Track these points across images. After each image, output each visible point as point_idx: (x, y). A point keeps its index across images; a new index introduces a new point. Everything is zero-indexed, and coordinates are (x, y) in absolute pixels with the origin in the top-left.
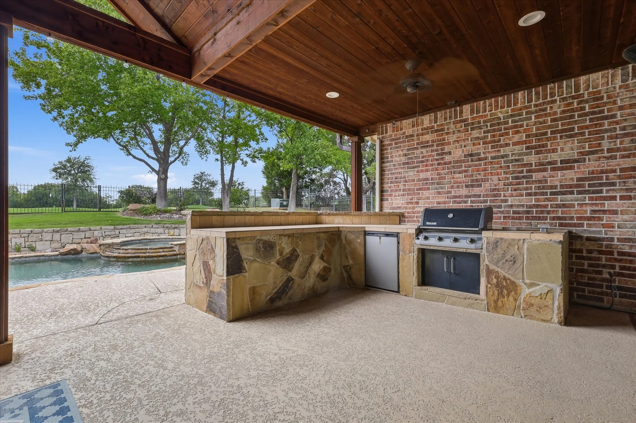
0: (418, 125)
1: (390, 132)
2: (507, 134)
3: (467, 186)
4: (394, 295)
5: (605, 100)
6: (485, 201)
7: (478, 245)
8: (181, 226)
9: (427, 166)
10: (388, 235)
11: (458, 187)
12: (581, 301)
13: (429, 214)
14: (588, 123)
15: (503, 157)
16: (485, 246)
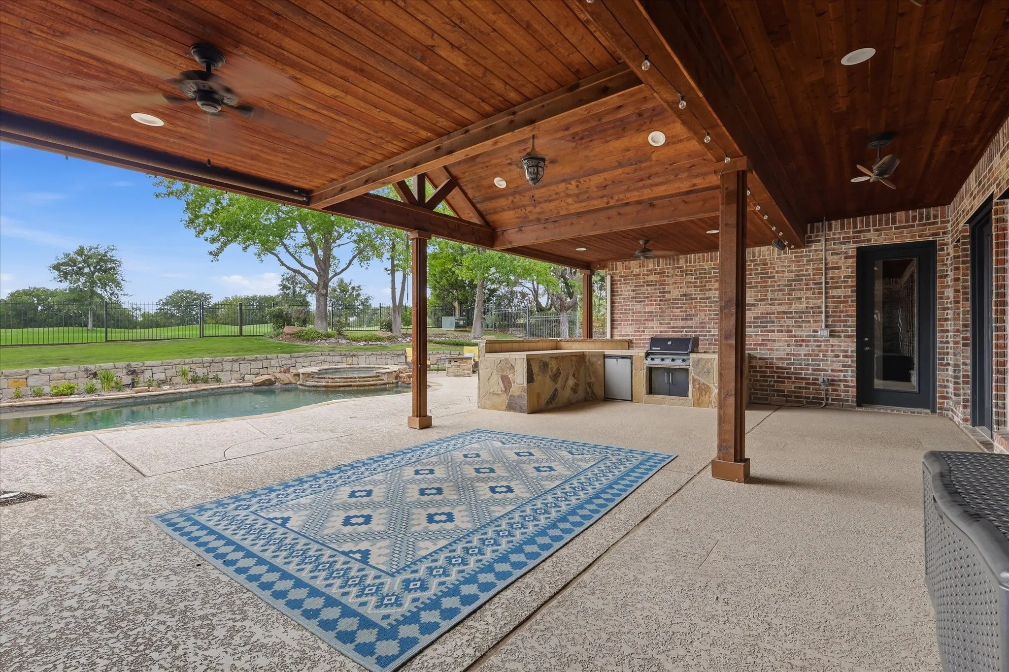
0: (644, 266)
1: (619, 269)
2: (711, 281)
3: (682, 319)
4: (629, 403)
5: (769, 266)
6: (696, 332)
7: (688, 363)
8: (359, 353)
9: (651, 301)
10: (623, 357)
11: (676, 320)
12: (757, 401)
13: (655, 341)
14: (760, 280)
15: (708, 298)
16: (691, 364)
